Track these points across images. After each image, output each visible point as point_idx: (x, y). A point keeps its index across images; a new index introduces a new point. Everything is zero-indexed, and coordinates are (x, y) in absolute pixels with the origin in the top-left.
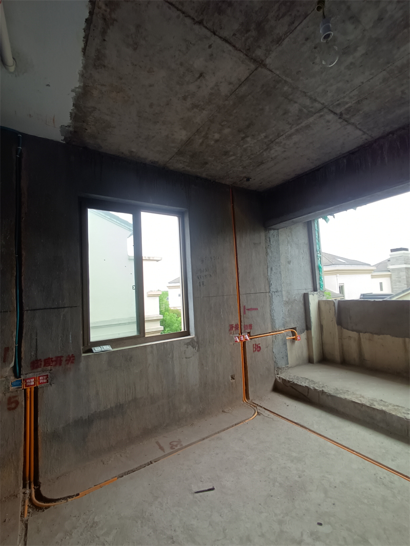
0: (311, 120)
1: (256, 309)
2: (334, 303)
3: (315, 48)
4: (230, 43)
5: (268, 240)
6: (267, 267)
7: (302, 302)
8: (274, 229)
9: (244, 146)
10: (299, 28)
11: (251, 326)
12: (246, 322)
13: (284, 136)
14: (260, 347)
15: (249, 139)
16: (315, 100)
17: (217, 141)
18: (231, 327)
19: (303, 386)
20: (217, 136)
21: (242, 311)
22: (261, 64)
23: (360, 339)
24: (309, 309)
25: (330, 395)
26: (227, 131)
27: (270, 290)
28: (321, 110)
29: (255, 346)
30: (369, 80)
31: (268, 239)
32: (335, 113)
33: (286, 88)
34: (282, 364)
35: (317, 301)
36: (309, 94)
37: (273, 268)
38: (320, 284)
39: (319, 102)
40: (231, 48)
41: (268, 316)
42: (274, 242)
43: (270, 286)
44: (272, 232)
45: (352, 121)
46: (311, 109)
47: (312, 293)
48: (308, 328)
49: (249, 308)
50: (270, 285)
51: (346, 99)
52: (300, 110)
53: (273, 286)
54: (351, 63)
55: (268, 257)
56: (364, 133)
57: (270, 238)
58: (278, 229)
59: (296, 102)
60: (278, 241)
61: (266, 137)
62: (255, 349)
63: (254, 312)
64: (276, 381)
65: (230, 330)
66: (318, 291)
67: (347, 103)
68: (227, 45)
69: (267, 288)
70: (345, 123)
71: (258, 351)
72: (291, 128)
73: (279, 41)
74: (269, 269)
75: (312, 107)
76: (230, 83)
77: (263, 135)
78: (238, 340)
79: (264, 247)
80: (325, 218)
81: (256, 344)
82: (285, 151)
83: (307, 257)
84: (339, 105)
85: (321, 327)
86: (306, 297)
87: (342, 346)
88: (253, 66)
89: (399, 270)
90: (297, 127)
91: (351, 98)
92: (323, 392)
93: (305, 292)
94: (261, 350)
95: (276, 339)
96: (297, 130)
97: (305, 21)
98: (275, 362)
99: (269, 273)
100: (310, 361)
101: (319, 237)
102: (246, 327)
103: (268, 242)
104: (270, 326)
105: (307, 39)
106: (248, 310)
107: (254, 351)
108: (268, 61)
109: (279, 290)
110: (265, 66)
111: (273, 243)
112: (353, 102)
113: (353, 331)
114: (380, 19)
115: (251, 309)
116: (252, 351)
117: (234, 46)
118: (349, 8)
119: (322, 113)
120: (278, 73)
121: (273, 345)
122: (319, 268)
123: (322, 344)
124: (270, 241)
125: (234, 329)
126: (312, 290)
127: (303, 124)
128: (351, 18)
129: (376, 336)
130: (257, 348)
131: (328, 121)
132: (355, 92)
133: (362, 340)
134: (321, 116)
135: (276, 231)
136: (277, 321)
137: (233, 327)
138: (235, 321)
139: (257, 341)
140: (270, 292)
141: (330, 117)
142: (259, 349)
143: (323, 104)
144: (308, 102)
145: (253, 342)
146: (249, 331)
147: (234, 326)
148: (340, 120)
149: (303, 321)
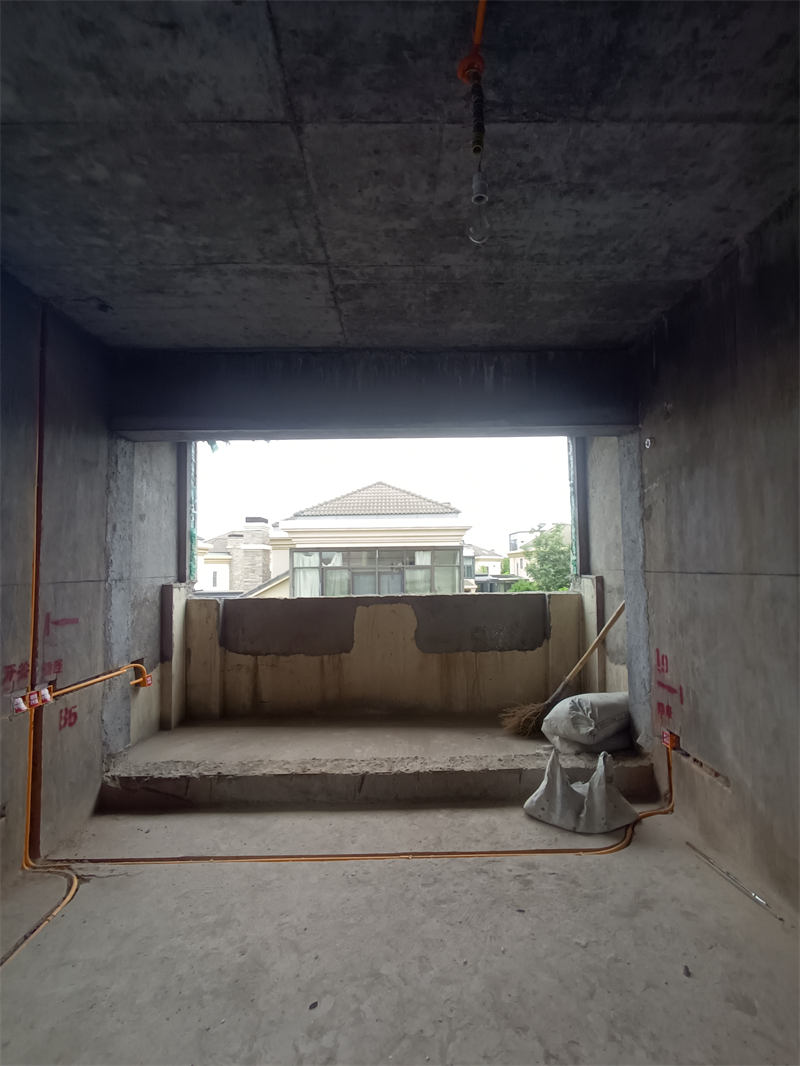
0: (297, 269)
1: (75, 621)
2: (219, 604)
3: (376, 173)
4: (277, 37)
5: (112, 460)
6: (107, 522)
7: (158, 604)
8: (127, 440)
9: (147, 236)
10: (379, 126)
11: (59, 664)
12: (47, 655)
13: (238, 267)
14: (75, 715)
15: (169, 229)
16: (322, 244)
17: (91, 183)
18: (9, 671)
19: (177, 779)
20: (100, 172)
21: (42, 626)
22: (296, 122)
23: (256, 666)
24: (172, 617)
25: (236, 778)
26: (134, 179)
27: (108, 576)
28: (318, 264)
29: (63, 714)
30: (393, 266)
31: (113, 458)
32: (332, 282)
33: (300, 194)
34: (117, 743)
35: (183, 601)
36: (322, 229)
37: (118, 527)
38: (190, 566)
39: (325, 252)
40: (271, 46)
41: (99, 634)
42: (125, 468)
43: (108, 568)
44: (122, 443)
45: (342, 306)
46: (308, 254)
47: (178, 584)
48: (164, 657)
49: (59, 618)
50: (108, 564)
51: (356, 273)
52: (293, 244)
53: (114, 567)
54: (394, 230)
55: (110, 499)
56: (342, 333)
57: (117, 457)
58: (134, 441)
59: (296, 226)
60: (131, 467)
61: (206, 247)
62: (63, 722)
63: (68, 631)
64: (104, 785)
65: (4, 681)
66: (188, 581)
67: (354, 278)
68: (270, 35)
69: (102, 570)
70: (332, 304)
71: (71, 725)
72: (259, 260)
73: (346, 117)
74: (110, 527)
75: (310, 251)
76: (219, 101)
77: (204, 240)
78: (24, 707)
79: (104, 475)
80: (212, 444)
81: (66, 709)
82: (219, 293)
83: (172, 512)
84: (344, 272)
85: (187, 652)
86: (166, 593)
87: (224, 684)
88: (280, 113)
89: (254, 552)
90: (269, 267)
91: (362, 274)
92: (220, 776)
93: (163, 582)
94: (78, 721)
95: (110, 689)
96: (265, 271)
97: (391, 127)
98: (104, 744)
99: (109, 536)
100: (164, 725)
101: (195, 476)
102: (46, 668)
103: (113, 464)
104: (100, 659)
105: (377, 152)
106: (56, 623)
107: (61, 728)
108: (309, 129)
109: (126, 575)
110: (299, 131)
111: (123, 471)
112: (361, 282)
113: (245, 653)
114: (450, 205)
115: (63, 620)
116: (57, 725)
117: (279, 51)
118: (439, 161)
119: (316, 270)
120: (308, 160)
121: (103, 704)
122: (192, 536)
123: (186, 686)
124: (116, 463)
125: (15, 677)
126: (175, 578)
127: (280, 268)
128: (432, 175)
129: (282, 659)
130: (70, 717)
131: (316, 287)
132: (371, 270)
133: (260, 667)
134: (313, 273)
135: (131, 444)
136: (116, 648)
137: (13, 671)
138: (20, 655)
139: (71, 700)
140: (106, 580)
141: (323, 283)
142: (73, 718)
143: (328, 258)
144: (312, 239)
145: (61, 705)
146: (51, 677)
147: (17, 668)
148: (330, 296)
149: (156, 643)
